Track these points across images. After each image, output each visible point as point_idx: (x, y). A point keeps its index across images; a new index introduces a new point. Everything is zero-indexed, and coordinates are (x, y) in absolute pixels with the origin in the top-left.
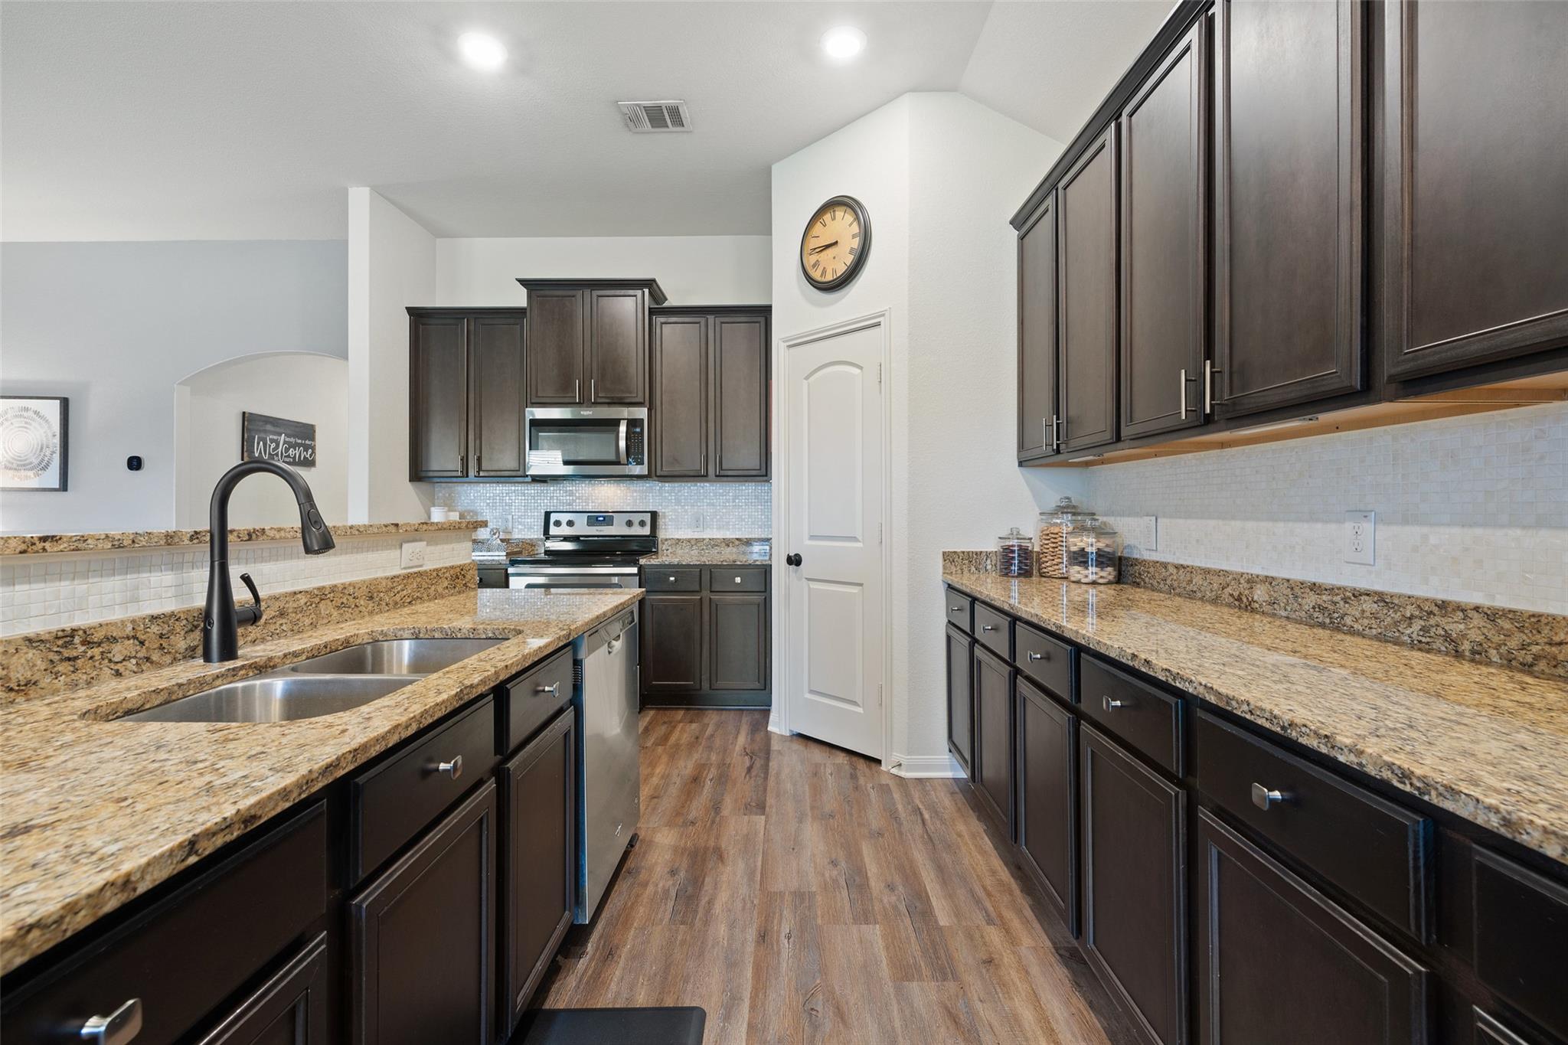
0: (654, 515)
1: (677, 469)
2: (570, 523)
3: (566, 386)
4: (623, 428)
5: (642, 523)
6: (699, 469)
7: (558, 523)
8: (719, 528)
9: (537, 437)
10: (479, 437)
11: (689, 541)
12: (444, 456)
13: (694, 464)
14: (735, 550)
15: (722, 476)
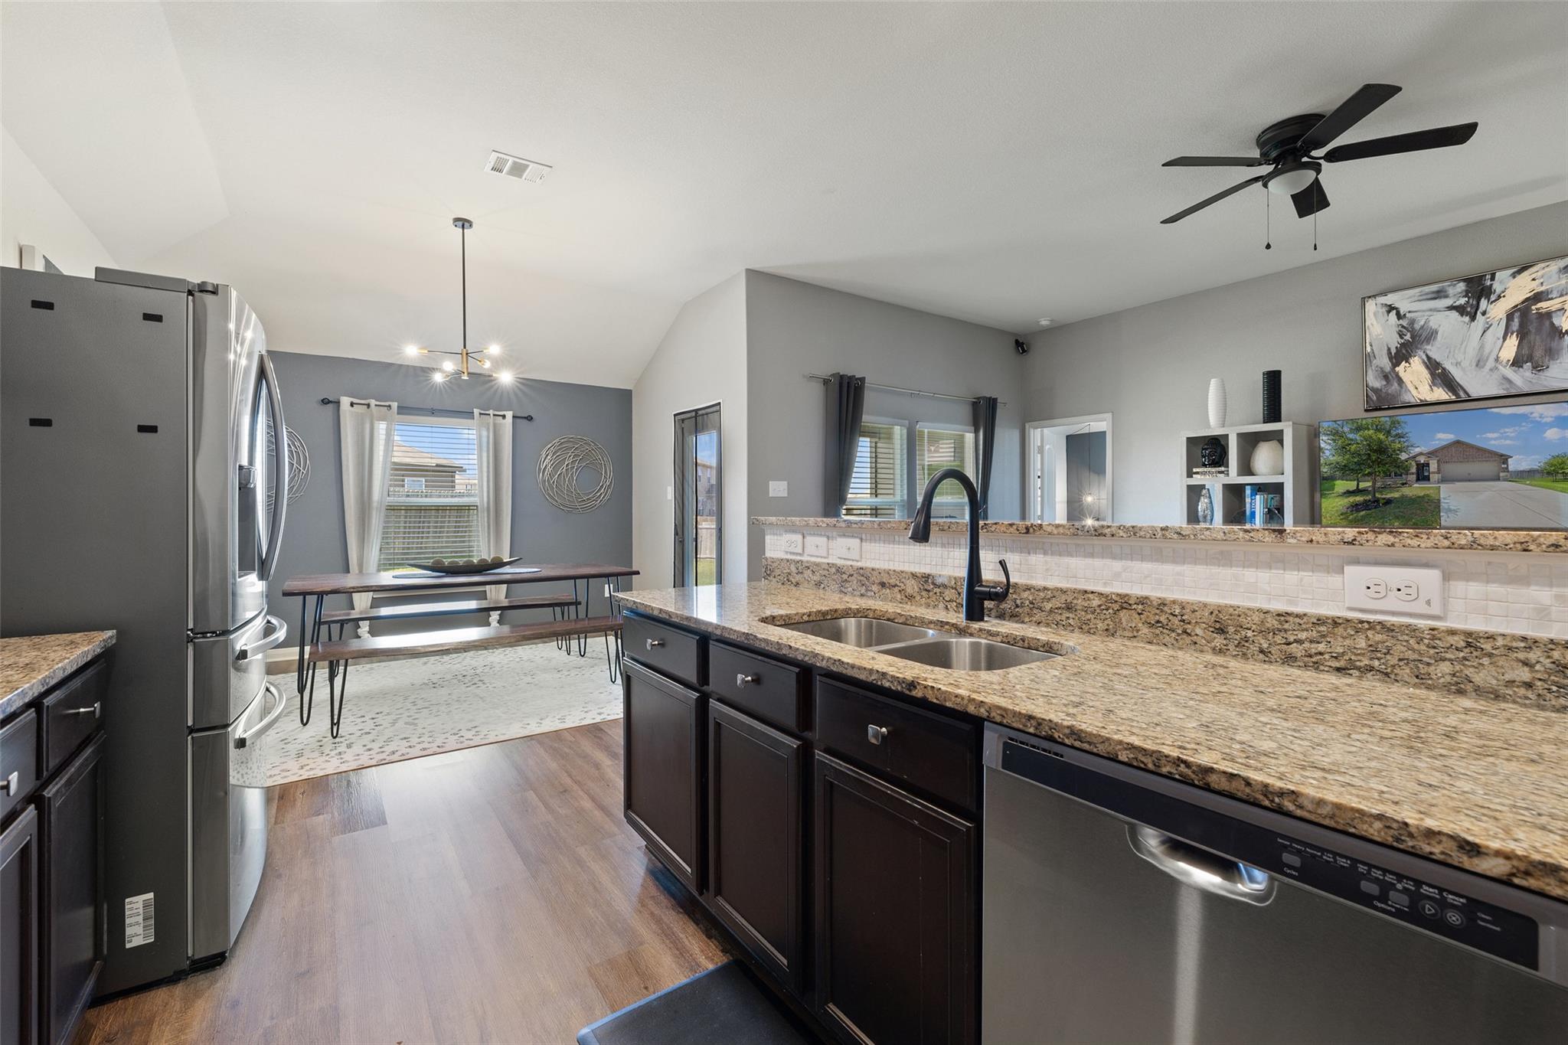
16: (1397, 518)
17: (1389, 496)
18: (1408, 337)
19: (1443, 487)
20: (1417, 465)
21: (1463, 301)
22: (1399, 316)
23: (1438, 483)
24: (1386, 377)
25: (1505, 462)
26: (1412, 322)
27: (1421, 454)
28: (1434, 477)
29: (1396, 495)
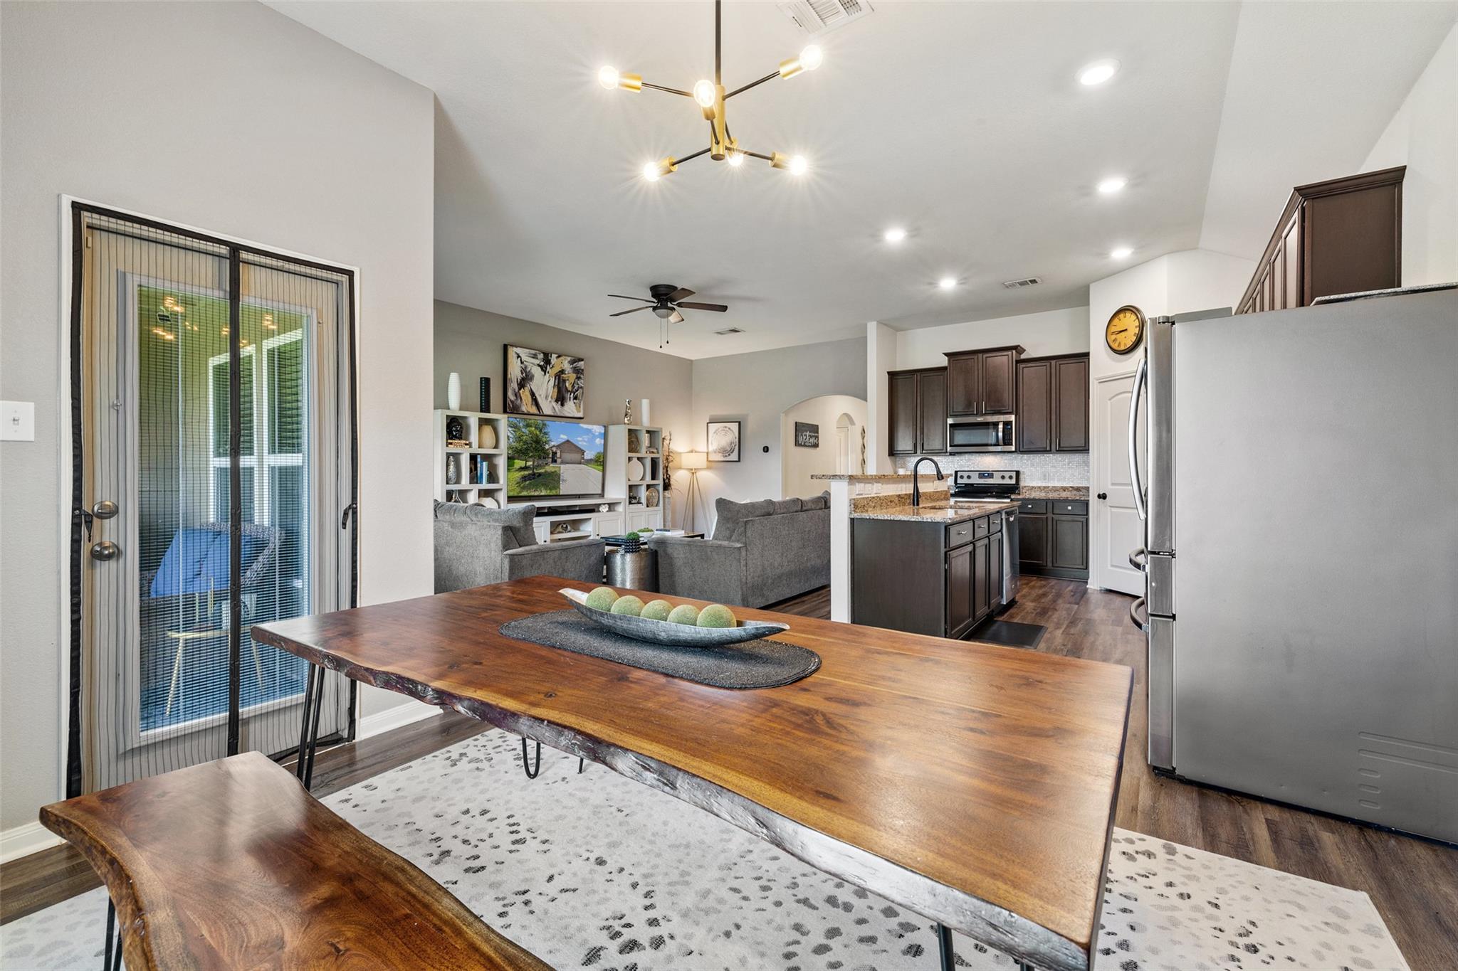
0: (1018, 473)
1: (1033, 447)
2: (969, 477)
3: (969, 405)
4: (1001, 426)
5: (1011, 477)
6: (1045, 446)
7: (962, 477)
8: (1059, 481)
9: (954, 433)
10: (922, 433)
11: (1039, 487)
12: (904, 443)
13: (1043, 443)
14: (1069, 493)
15: (1061, 450)
16: (543, 485)
17: (540, 471)
18: (524, 375)
19: (562, 466)
20: (553, 452)
21: (542, 363)
22: (522, 363)
23: (560, 464)
24: (516, 395)
25: (583, 454)
26: (526, 367)
27: (554, 446)
28: (559, 460)
29: (543, 471)
